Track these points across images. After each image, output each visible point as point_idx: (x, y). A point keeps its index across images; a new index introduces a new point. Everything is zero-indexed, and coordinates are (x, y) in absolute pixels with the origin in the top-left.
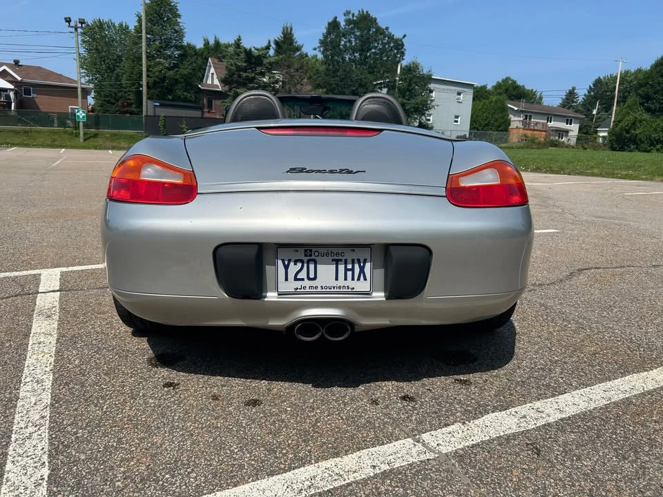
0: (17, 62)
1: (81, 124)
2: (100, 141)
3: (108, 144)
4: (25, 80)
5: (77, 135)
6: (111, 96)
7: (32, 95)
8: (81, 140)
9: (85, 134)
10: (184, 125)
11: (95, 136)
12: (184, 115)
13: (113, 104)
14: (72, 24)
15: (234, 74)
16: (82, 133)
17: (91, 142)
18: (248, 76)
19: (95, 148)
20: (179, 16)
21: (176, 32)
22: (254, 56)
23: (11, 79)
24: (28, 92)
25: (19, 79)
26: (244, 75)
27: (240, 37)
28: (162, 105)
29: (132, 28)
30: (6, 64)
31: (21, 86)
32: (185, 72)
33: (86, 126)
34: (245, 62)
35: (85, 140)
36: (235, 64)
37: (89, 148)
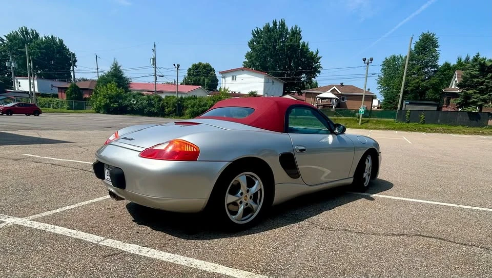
0: (342, 84)
1: (361, 115)
2: (369, 124)
3: (373, 126)
4: (343, 93)
5: (358, 122)
6: (391, 99)
7: (345, 100)
8: (360, 124)
9: (362, 121)
10: (423, 116)
11: (368, 122)
12: (424, 109)
13: (391, 103)
14: (366, 61)
15: (468, 80)
16: (360, 120)
17: (364, 125)
18: (478, 81)
19: (366, 128)
20: (437, 46)
21: (433, 56)
22: (487, 66)
23: (337, 93)
24: (343, 99)
25: (340, 92)
26: (476, 80)
27: (478, 54)
28: (410, 104)
29: (404, 57)
30: (336, 86)
31: (340, 96)
32: (434, 82)
33: (363, 116)
34: (479, 71)
35: (361, 124)
36: (470, 73)
37: (362, 128)
